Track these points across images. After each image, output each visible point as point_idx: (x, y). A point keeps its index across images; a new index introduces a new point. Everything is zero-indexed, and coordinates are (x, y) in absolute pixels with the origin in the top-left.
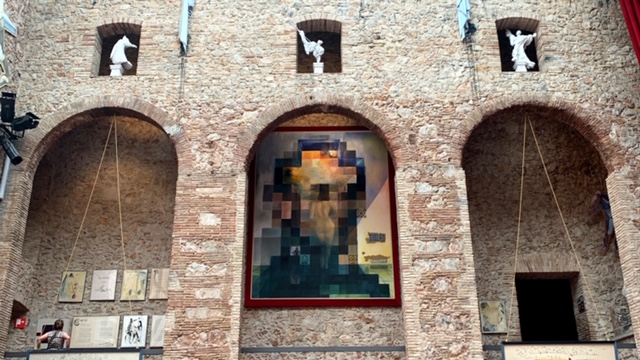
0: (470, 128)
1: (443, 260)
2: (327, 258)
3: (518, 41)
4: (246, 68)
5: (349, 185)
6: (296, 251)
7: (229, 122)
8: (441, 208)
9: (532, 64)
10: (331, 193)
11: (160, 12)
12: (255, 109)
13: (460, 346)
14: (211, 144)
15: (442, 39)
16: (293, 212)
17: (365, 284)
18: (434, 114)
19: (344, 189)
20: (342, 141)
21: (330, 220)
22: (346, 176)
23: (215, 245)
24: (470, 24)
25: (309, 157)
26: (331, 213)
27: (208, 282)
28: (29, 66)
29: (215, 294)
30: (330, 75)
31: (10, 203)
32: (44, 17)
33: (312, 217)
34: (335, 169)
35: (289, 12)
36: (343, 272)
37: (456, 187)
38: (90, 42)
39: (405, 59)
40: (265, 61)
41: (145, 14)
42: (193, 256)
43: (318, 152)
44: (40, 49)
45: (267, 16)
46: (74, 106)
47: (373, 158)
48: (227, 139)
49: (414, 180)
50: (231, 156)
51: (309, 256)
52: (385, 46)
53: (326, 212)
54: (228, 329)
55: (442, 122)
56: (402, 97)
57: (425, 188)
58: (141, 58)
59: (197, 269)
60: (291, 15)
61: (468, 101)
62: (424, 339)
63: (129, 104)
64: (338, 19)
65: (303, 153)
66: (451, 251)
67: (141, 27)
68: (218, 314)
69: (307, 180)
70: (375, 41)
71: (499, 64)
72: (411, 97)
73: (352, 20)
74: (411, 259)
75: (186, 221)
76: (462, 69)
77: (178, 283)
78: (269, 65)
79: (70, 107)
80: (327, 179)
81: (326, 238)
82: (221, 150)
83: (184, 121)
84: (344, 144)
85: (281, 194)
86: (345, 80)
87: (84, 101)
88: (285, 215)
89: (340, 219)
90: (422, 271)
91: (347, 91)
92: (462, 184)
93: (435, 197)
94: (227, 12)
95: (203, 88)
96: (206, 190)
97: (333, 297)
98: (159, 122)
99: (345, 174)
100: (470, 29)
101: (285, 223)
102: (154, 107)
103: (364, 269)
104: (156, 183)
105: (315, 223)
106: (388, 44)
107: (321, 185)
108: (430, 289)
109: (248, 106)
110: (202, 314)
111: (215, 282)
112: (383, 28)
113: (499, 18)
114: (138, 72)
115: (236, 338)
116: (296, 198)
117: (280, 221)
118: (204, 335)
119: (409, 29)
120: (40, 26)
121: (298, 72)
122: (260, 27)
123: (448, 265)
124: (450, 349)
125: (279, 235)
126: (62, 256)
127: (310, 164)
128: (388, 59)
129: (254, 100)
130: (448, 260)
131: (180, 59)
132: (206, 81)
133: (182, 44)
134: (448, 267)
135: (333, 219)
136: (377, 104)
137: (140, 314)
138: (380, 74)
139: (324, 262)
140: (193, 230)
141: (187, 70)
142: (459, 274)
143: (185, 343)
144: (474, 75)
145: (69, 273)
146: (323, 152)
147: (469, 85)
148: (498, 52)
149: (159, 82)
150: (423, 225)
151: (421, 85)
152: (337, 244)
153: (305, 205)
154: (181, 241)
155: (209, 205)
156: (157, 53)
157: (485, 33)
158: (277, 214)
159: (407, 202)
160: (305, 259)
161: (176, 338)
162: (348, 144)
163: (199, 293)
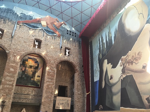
0: (58, 63)
4: (24, 44)
7: (19, 53)
8: (52, 74)
9: (68, 55)
11: (9, 29)
12: (24, 51)
13: (51, 96)
14: (15, 56)
15: (57, 48)
18: (54, 59)
23: (12, 74)
24: (61, 47)
26: (32, 71)
27: (10, 81)
29: (11, 83)
30: (39, 49)
33: (28, 71)
34: (34, 63)
35: (34, 36)
37: (55, 71)
41: (6, 28)
42: (8, 76)
45: (29, 35)
47: (41, 63)
50: (18, 59)
53: (31, 71)
54: (12, 89)
55: (55, 61)
56: (49, 55)
58: (3, 36)
59: (8, 78)
62: (46, 94)
64: (42, 40)
66: (52, 81)
67: (4, 30)
68: (11, 87)
69: (28, 64)
70: (47, 45)
71: (64, 54)
72: (51, 56)
73: (44, 41)
74: (46, 82)
75: (7, 69)
77: (4, 80)
78: (28, 44)
80: (32, 65)
81: (30, 75)
83: (10, 50)
86: (41, 50)
90: (47, 84)
91: (41, 52)
93: (51, 72)
94: (22, 33)
96: (12, 64)
98: (5, 50)
102: (4, 46)
106: (49, 46)
108: (48, 87)
110: (8, 86)
112: (49, 44)
113: (66, 47)
114: (2, 39)
115: (13, 91)
116: (26, 67)
121: (33, 47)
122: (28, 37)
123: (51, 83)
124: (49, 96)
127: (29, 62)
131: (11, 39)
132: (16, 44)
133: (12, 36)
136: (45, 56)
139: (29, 79)
140: (9, 71)
141: (12, 41)
142: (53, 85)
143: (3, 91)
148: (64, 52)
149: (6, 42)
150: (49, 77)
151: (53, 54)
153: (27, 69)
154: (6, 72)
155: (12, 67)
156: (7, 36)
157: (63, 49)
159: (47, 72)
163: (8, 83)
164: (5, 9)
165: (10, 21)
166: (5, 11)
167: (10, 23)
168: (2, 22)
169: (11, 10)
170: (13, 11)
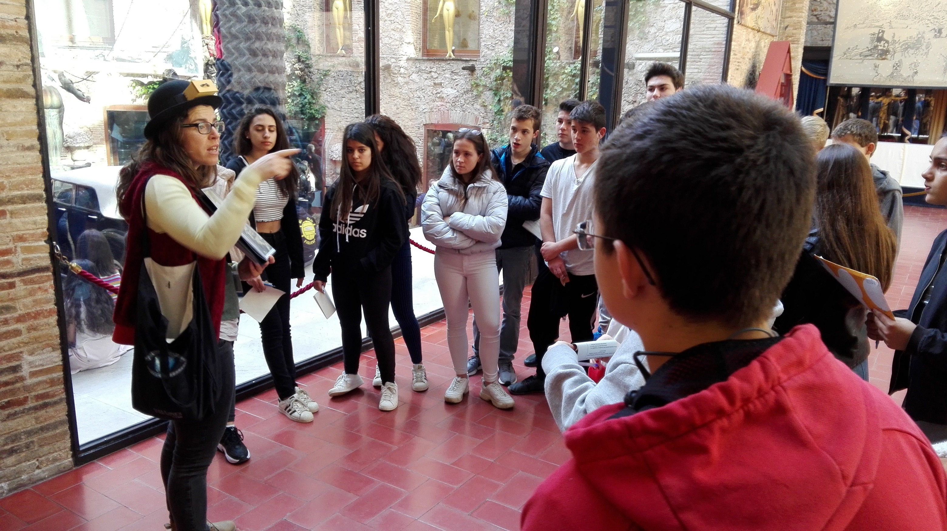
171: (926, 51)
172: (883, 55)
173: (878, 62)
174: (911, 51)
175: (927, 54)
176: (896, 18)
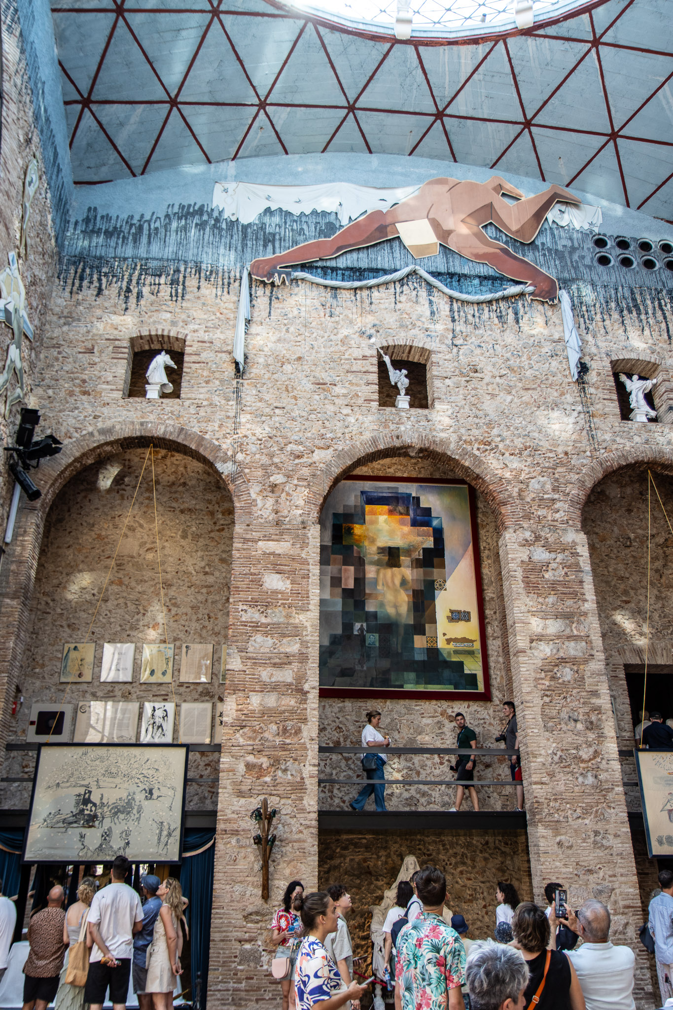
0: (589, 484)
1: (566, 643)
2: (400, 639)
3: (636, 387)
4: (317, 397)
5: (424, 549)
6: (361, 629)
7: (297, 461)
8: (562, 579)
9: (653, 414)
10: (404, 560)
11: (209, 324)
12: (328, 447)
13: (592, 750)
14: (274, 487)
15: (551, 378)
16: (356, 580)
17: (447, 673)
18: (547, 465)
19: (418, 555)
20: (414, 495)
21: (402, 592)
22: (420, 539)
23: (284, 613)
24: (581, 363)
25: (373, 513)
26: (404, 582)
27: (277, 660)
28: (43, 380)
29: (287, 675)
30: (420, 411)
31: (18, 549)
32: (62, 321)
33: (380, 587)
34: (407, 529)
35: (368, 333)
36: (419, 657)
37: (577, 554)
38: (121, 355)
39: (509, 398)
40: (338, 390)
41: (192, 327)
42: (256, 627)
43: (386, 508)
44: (57, 359)
45: (340, 336)
46: (102, 432)
47: (453, 518)
48: (296, 482)
49: (526, 543)
50: (301, 502)
51: (377, 635)
52: (485, 381)
53: (397, 582)
54: (305, 720)
55: (557, 476)
56: (508, 442)
57: (540, 555)
58: (185, 378)
59: (261, 643)
60: (370, 337)
61: (585, 452)
62: (548, 740)
63: (171, 433)
64: (427, 346)
65: (368, 508)
66: (575, 633)
67: (185, 341)
68: (291, 702)
69: (373, 541)
70: (472, 374)
71: (617, 411)
72: (519, 443)
73: (443, 348)
74: (528, 640)
75: (247, 581)
76: (575, 414)
77: (239, 661)
78: (344, 396)
79: (96, 434)
80: (397, 541)
81: (398, 614)
82: (288, 494)
83: (240, 457)
84: (417, 500)
85: (340, 557)
86: (439, 418)
87: (114, 427)
88: (346, 584)
89: (414, 591)
90: (542, 656)
91: (442, 430)
92: (584, 551)
93: (553, 565)
94: (292, 329)
95: (264, 418)
96: (271, 544)
97: (409, 687)
98: (211, 458)
99: (419, 535)
100: (583, 369)
101: (347, 593)
102: (203, 439)
103: (445, 656)
104: (184, 537)
105: (384, 595)
106: (487, 379)
107: (390, 548)
108: (553, 678)
109: (321, 443)
110: (271, 700)
111: (286, 661)
112: (481, 361)
113: (614, 358)
114: (182, 395)
115: (315, 733)
116: (360, 563)
117: (340, 590)
118: (274, 727)
119: (511, 362)
120: (57, 333)
121: (380, 405)
122: (332, 349)
123: (573, 649)
124: (581, 753)
125: (339, 608)
126: (64, 623)
127: (375, 522)
128: (489, 397)
129: (328, 436)
130: (572, 644)
131: (234, 382)
132: (268, 410)
133: (237, 364)
134: (572, 653)
135: (406, 590)
136: (478, 449)
137: (165, 700)
138: (481, 413)
139: (396, 642)
140: (256, 595)
141: (243, 395)
142: (586, 662)
143: (250, 738)
144: (590, 421)
145: (72, 646)
146: (391, 507)
147: (585, 432)
148: (615, 397)
149: (209, 410)
150: (541, 600)
151: (528, 429)
152: (412, 622)
153: (371, 572)
154: (241, 607)
155: (276, 564)
156: (205, 373)
157: (599, 374)
158: (336, 581)
159: (520, 570)
160: (373, 639)
161: (238, 731)
162: (422, 499)
163: (265, 674)
164: (167, 216)
165: (207, 279)
166: (166, 227)
167: (208, 291)
168: (166, 291)
169: (201, 211)
170: (216, 214)
171: (137, 816)
172: (91, 821)
173: (84, 831)
174: (122, 816)
175: (139, 819)
176: (104, 775)
